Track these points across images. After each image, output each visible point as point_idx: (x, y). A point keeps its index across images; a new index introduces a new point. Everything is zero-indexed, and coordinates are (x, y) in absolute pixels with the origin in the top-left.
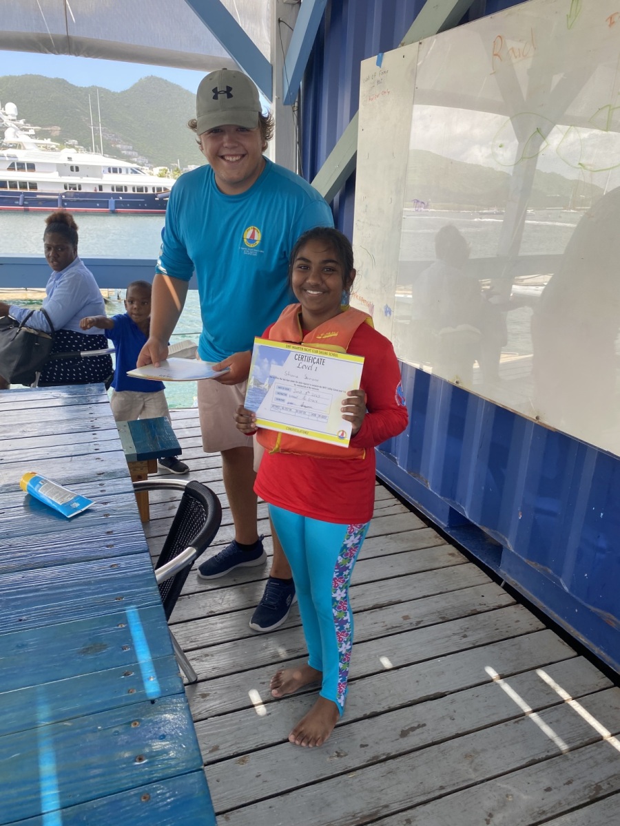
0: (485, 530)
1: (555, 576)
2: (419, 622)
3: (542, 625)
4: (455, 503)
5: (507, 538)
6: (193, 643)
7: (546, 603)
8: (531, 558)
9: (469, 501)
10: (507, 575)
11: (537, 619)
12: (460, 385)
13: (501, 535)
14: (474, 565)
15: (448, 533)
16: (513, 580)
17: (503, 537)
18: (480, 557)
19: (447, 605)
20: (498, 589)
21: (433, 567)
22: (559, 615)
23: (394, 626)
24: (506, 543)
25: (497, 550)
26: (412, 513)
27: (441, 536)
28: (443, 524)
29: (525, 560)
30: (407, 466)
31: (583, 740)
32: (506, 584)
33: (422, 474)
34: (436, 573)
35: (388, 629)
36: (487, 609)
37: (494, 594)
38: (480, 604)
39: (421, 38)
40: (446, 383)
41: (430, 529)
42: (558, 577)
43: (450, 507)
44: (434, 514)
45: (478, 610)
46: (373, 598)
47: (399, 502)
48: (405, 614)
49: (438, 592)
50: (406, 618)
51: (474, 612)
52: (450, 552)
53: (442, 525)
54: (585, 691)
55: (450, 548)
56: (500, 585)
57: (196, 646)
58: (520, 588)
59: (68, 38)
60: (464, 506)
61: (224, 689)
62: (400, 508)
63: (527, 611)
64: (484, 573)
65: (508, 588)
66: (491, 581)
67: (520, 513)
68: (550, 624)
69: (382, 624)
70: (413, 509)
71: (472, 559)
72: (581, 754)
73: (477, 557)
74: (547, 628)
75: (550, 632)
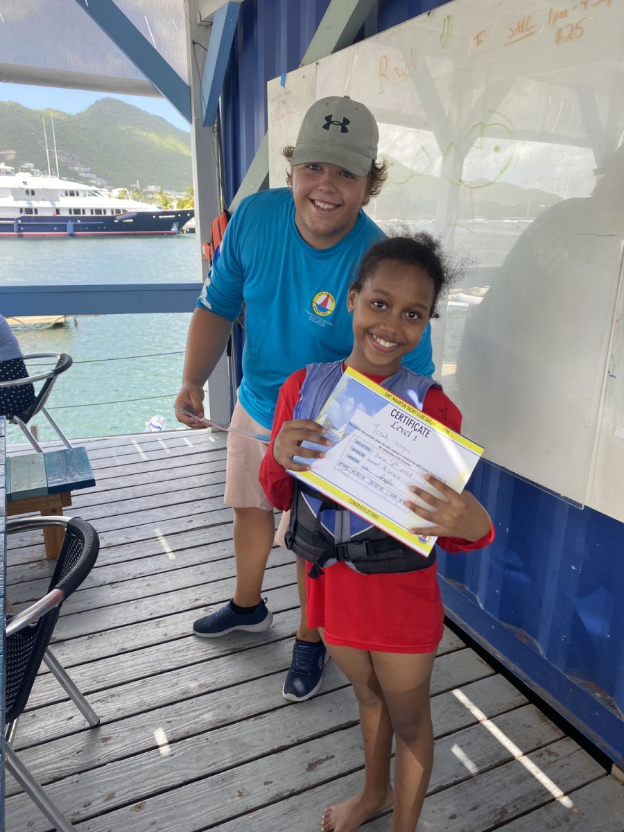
1: (472, 593)
3: (462, 644)
6: (101, 684)
7: (465, 621)
8: (448, 575)
11: (458, 638)
22: (479, 632)
29: (443, 578)
31: (493, 762)
39: (318, 59)
42: (475, 594)
54: (499, 710)
57: (103, 686)
61: (128, 731)
63: (448, 630)
68: (469, 642)
72: (489, 777)
74: (467, 647)
75: (470, 650)
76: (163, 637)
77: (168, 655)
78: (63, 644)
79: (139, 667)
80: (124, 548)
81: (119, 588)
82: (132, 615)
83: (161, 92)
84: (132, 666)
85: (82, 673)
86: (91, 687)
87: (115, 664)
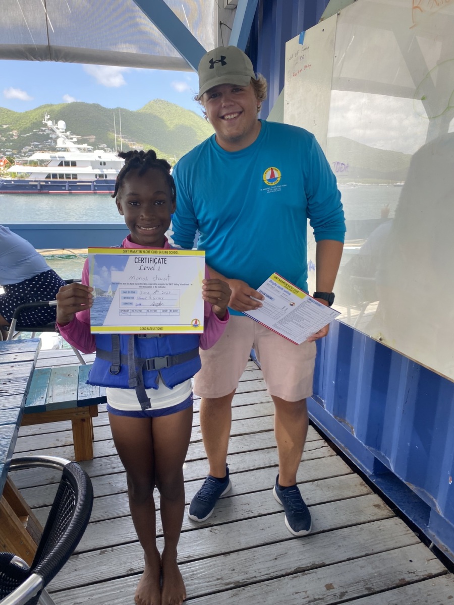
0: (412, 487)
2: (343, 594)
4: (381, 454)
5: (436, 499)
9: (394, 454)
10: (437, 538)
12: (384, 342)
13: (429, 494)
14: (400, 521)
15: (373, 481)
16: (443, 544)
17: (431, 497)
18: (406, 512)
19: (374, 571)
20: (424, 551)
21: (359, 522)
23: (317, 597)
24: (434, 504)
25: (425, 510)
26: (338, 457)
27: (367, 484)
28: (369, 472)
30: (334, 410)
32: (435, 546)
33: (348, 420)
34: (362, 529)
36: (416, 578)
37: (424, 559)
38: (409, 573)
39: (339, 10)
40: (370, 340)
41: (356, 475)
43: (375, 457)
44: (360, 460)
45: (407, 580)
46: (296, 558)
47: (326, 444)
48: (328, 581)
49: (364, 554)
50: (329, 587)
51: (402, 583)
52: (376, 503)
53: (367, 473)
55: (375, 498)
56: (428, 547)
58: (451, 555)
59: (49, 47)
60: (390, 458)
62: (328, 450)
64: (411, 531)
65: (438, 553)
66: (420, 541)
67: (450, 478)
69: (304, 594)
70: (339, 453)
71: (398, 514)
73: (404, 512)
85: (91, 595)
87: (122, 587)
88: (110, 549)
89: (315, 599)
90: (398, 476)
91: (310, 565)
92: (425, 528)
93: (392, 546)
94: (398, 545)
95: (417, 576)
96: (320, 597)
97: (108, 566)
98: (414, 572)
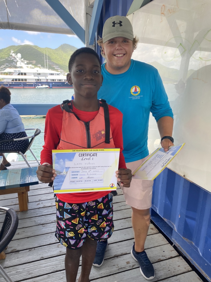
0: (165, 220)
1: (196, 246)
2: (134, 265)
3: (190, 269)
4: (154, 206)
5: (175, 225)
6: (30, 275)
7: (192, 258)
8: (184, 236)
9: (159, 206)
10: (175, 241)
11: (188, 265)
13: (172, 223)
14: (161, 235)
16: (178, 244)
17: (173, 224)
18: (164, 231)
20: (171, 247)
22: (198, 264)
23: (122, 267)
24: (174, 227)
25: (171, 230)
29: (182, 237)
32: (174, 245)
35: (119, 269)
36: (165, 258)
37: (169, 250)
38: (162, 256)
39: (134, 12)
42: (197, 247)
45: (161, 259)
48: (127, 261)
50: (128, 263)
51: (159, 260)
52: (151, 228)
56: (172, 246)
57: (31, 277)
58: (181, 248)
59: (8, 23)
60: (157, 208)
63: (184, 260)
64: (165, 239)
65: (175, 248)
66: (168, 243)
67: (179, 215)
68: (194, 269)
69: (117, 266)
71: (160, 232)
73: (163, 231)
74: (193, 270)
75: (194, 272)
76: (60, 253)
77: (60, 262)
78: (19, 253)
79: (47, 268)
80: (50, 208)
81: (45, 227)
82: (48, 240)
83: (74, 33)
84: (45, 267)
85: (24, 268)
86: (26, 276)
87: (38, 265)
88: (34, 249)
89: (121, 268)
90: (160, 215)
91: (121, 254)
92: (171, 237)
93: (156, 245)
94: (159, 245)
95: (166, 257)
96: (124, 267)
97: (32, 256)
98: (165, 256)
